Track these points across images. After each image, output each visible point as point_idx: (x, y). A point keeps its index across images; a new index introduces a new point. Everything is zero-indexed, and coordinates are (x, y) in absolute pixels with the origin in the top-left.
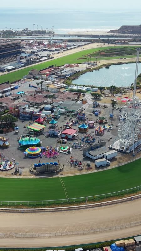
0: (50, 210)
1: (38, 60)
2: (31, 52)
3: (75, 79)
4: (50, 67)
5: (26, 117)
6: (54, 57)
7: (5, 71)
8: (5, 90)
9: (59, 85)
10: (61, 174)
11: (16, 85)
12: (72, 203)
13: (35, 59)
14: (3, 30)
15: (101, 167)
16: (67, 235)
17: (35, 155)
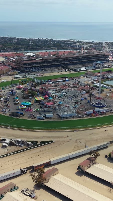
1: (109, 66)
4: (107, 71)
7: (78, 71)
10: (19, 117)
11: (68, 79)
12: (5, 126)
13: (109, 65)
15: (39, 119)
17: (22, 109)
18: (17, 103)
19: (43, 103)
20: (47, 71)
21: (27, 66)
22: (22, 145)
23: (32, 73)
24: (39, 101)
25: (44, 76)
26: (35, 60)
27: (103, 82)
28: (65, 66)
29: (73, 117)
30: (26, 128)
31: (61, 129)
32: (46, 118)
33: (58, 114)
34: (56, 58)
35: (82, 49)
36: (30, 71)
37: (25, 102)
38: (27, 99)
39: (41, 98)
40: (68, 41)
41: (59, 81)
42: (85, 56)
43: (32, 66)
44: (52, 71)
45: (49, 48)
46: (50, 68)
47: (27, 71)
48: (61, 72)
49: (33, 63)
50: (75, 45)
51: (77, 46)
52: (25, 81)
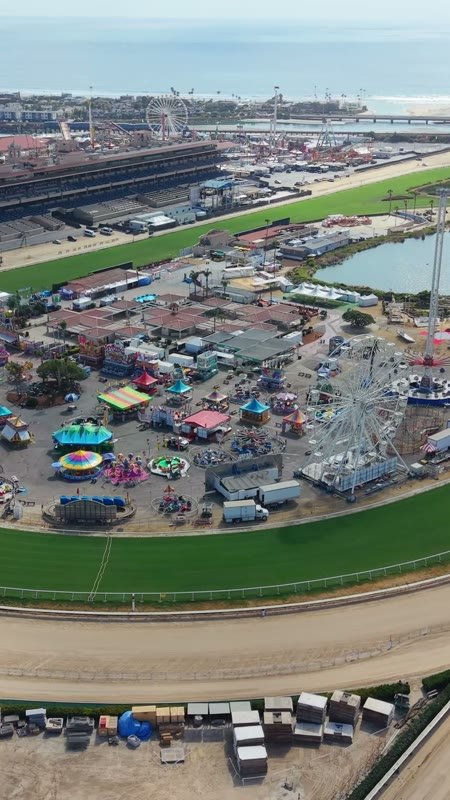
0: (35, 613)
1: (255, 202)
2: (252, 173)
3: (331, 263)
4: (276, 224)
5: (120, 369)
6: (309, 193)
7: (143, 232)
8: (107, 287)
9: (267, 281)
10: (120, 530)
11: (144, 275)
12: (98, 604)
13: (250, 197)
14: (211, 101)
15: (237, 522)
16: (37, 676)
19: (163, 421)
22: (346, 732)
27: (311, 276)
28: (69, 210)
29: (389, 479)
34: (27, 172)
35: (63, 125)
38: (49, 404)
44: (22, 240)
46: (4, 225)
48: (70, 239)
51: (19, 115)
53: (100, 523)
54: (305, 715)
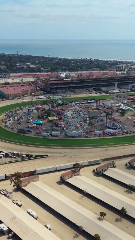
11: (94, 101)
12: (9, 141)
17: (32, 127)
18: (29, 121)
19: (56, 123)
20: (75, 92)
21: (53, 87)
22: (17, 157)
23: (59, 94)
24: (52, 121)
25: (70, 97)
26: (63, 80)
27: (132, 105)
28: (98, 88)
29: (80, 136)
30: (28, 144)
31: (62, 146)
32: (52, 136)
33: (65, 133)
34: (87, 78)
36: (56, 93)
37: (36, 120)
38: (41, 118)
39: (55, 118)
40: (116, 61)
41: (83, 102)
42: (122, 77)
43: (59, 87)
44: (80, 93)
45: (91, 69)
46: (79, 90)
47: (53, 92)
48: (91, 94)
49: (60, 84)
50: (121, 65)
51: (124, 67)
52: (47, 102)
53: (26, 133)
54: (14, 154)
